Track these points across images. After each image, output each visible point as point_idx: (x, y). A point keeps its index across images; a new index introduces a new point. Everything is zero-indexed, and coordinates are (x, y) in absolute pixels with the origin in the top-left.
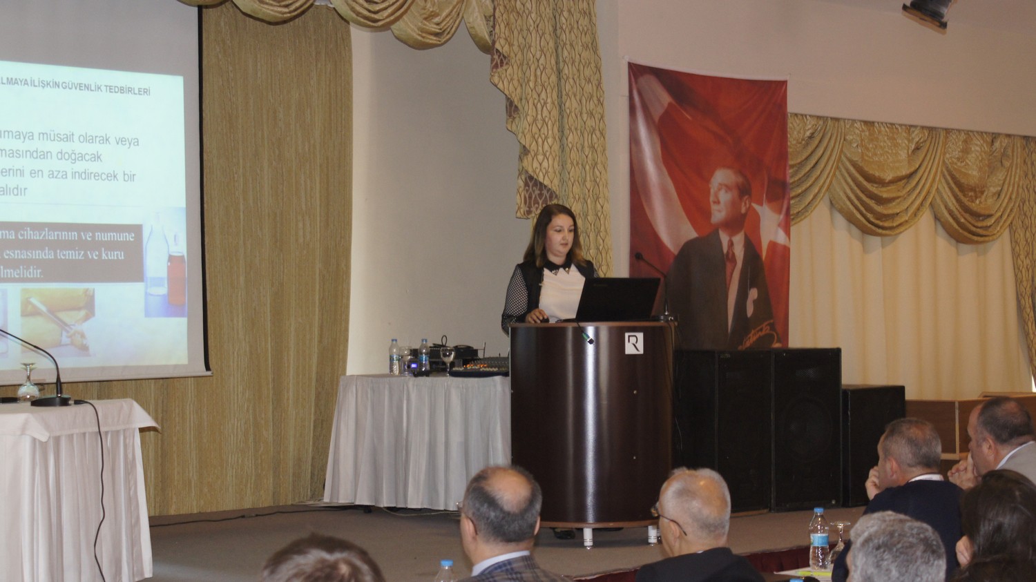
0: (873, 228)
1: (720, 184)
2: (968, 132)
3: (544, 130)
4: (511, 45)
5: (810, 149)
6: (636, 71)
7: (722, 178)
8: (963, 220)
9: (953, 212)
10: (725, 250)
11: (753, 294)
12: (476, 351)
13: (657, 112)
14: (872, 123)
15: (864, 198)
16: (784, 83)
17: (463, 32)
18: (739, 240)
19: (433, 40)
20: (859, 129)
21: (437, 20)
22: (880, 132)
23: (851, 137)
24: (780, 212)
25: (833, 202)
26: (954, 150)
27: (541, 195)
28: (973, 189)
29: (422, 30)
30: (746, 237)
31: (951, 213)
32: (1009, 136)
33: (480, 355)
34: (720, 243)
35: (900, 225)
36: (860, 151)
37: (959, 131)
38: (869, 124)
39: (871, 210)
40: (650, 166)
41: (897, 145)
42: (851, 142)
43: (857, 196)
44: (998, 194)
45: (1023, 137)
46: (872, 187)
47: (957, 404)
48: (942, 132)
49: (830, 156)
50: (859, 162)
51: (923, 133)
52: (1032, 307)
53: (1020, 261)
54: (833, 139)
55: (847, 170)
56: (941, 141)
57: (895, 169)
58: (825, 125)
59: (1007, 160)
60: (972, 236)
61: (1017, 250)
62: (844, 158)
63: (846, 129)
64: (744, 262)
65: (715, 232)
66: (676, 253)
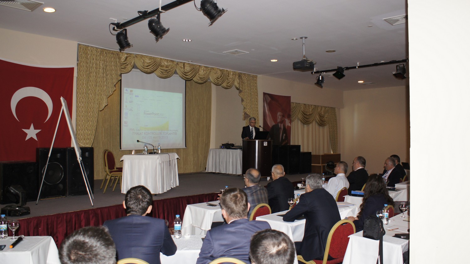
0: (305, 123)
2: (322, 106)
3: (248, 104)
4: (242, 89)
5: (294, 109)
6: (264, 94)
7: (279, 114)
8: (321, 122)
11: (284, 135)
12: (234, 145)
13: (268, 101)
16: (290, 97)
17: (234, 86)
18: (282, 125)
19: (229, 87)
20: (303, 105)
21: (229, 84)
22: (307, 106)
23: (301, 107)
24: (289, 120)
25: (298, 119)
26: (319, 110)
27: (247, 116)
28: (323, 116)
29: (227, 86)
31: (318, 121)
32: (328, 107)
33: (235, 145)
34: (279, 126)
35: (310, 123)
36: (303, 109)
37: (320, 106)
38: (305, 104)
39: (305, 120)
40: (267, 111)
41: (309, 108)
42: (302, 107)
43: (303, 118)
44: (327, 117)
45: (331, 107)
46: (305, 116)
47: (321, 156)
48: (317, 106)
49: (298, 110)
50: (303, 111)
51: (314, 106)
52: (332, 138)
53: (330, 130)
54: (299, 107)
55: (301, 113)
56: (317, 108)
57: (309, 113)
58: (297, 104)
59: (328, 111)
60: (322, 125)
61: (330, 128)
62: (300, 110)
63: (301, 105)
64: (283, 129)
65: (278, 123)
66: (271, 127)
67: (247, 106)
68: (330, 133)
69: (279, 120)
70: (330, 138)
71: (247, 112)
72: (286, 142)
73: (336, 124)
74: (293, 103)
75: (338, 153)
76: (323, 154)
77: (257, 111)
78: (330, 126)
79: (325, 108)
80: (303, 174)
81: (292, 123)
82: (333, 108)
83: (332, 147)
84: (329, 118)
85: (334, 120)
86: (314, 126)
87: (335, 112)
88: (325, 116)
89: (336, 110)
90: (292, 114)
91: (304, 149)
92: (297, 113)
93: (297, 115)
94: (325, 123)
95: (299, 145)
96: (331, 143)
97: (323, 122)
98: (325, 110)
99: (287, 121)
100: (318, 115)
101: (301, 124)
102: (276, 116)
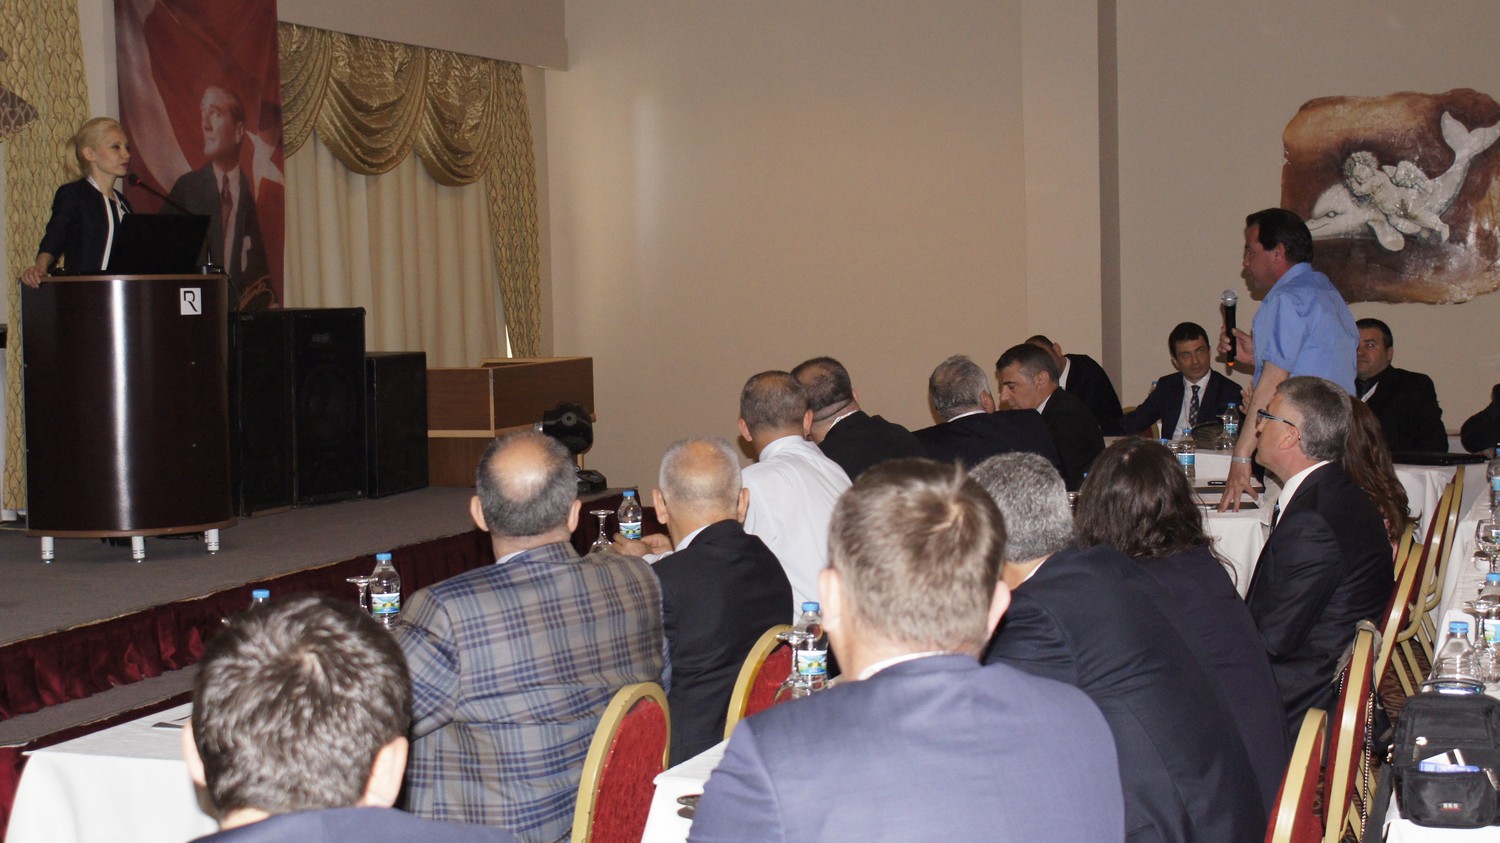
0: (361, 165)
1: (212, 106)
2: (448, 54)
3: (20, 28)
5: (298, 67)
7: (212, 98)
8: (446, 158)
9: (436, 148)
10: (220, 190)
11: (247, 243)
13: (143, 13)
14: (358, 37)
15: (352, 129)
18: (234, 175)
20: (344, 44)
22: (365, 48)
23: (337, 54)
24: (271, 142)
25: (319, 132)
26: (435, 76)
28: (453, 122)
30: (241, 172)
31: (432, 149)
32: (485, 60)
34: (214, 180)
36: (348, 70)
37: (439, 51)
38: (353, 38)
39: (359, 144)
40: (138, 82)
41: (381, 66)
42: (337, 59)
43: (345, 126)
44: (476, 127)
45: (497, 62)
46: (359, 115)
47: (491, 372)
48: (423, 51)
49: (320, 76)
50: (347, 85)
51: (406, 52)
52: (510, 261)
53: (496, 207)
54: (321, 56)
55: (334, 93)
56: (424, 62)
57: (381, 95)
58: (312, 38)
59: (485, 88)
60: (452, 177)
61: (493, 194)
62: (331, 79)
63: (333, 43)
64: (240, 203)
65: (209, 166)
66: (169, 191)
67: (14, 43)
68: (494, 231)
69: (212, 146)
70: (498, 262)
71: (13, 82)
72: (256, 292)
73: (530, 172)
74: (288, 26)
75: (561, 349)
76: (475, 362)
77: (80, 77)
78: (493, 185)
79: (468, 69)
80: (387, 501)
81: (289, 163)
82: (509, 64)
83: (512, 319)
84: (492, 131)
85: (515, 142)
86: (405, 181)
87: (520, 93)
88: (470, 121)
89: (524, 79)
90: (287, 100)
91: (383, 337)
92: (312, 94)
93: (316, 112)
94: (468, 166)
95: (356, 305)
96: (504, 292)
97: (460, 158)
98: (468, 79)
99: (262, 151)
100: (430, 114)
101: (334, 168)
102: (197, 114)
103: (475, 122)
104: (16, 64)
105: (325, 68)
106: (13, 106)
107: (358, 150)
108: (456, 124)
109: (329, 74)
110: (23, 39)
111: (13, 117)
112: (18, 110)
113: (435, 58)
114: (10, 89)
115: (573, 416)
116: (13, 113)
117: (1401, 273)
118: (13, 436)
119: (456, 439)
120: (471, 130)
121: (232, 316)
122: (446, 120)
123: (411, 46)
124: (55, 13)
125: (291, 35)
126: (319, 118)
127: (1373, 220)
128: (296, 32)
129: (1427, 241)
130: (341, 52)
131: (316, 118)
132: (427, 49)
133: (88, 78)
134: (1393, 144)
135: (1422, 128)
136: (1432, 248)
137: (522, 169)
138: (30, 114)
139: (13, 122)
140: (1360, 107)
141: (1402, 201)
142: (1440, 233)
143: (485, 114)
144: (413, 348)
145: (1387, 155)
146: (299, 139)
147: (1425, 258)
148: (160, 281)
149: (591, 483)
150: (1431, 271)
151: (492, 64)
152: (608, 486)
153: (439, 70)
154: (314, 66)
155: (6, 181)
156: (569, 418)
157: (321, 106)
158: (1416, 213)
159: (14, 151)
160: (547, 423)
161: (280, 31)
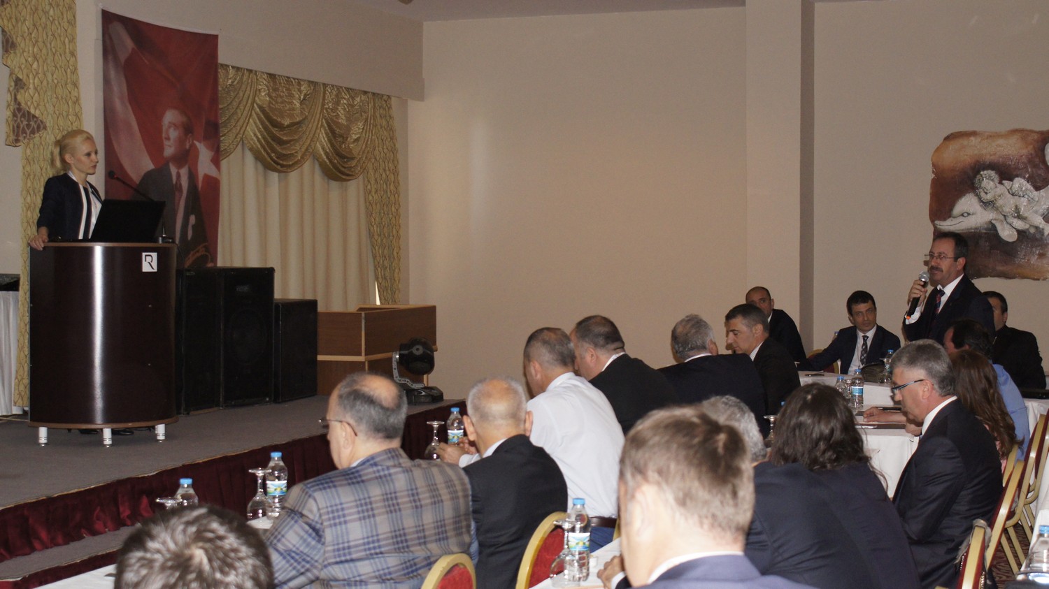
0: (276, 166)
1: (170, 123)
2: (339, 88)
5: (232, 96)
6: (107, 18)
7: (170, 117)
8: (336, 161)
9: (328, 154)
10: (174, 182)
11: (192, 219)
13: (123, 57)
14: (275, 76)
15: (270, 140)
16: (216, 37)
18: (184, 172)
20: (265, 80)
22: (280, 83)
23: (260, 87)
24: (211, 149)
25: (246, 142)
26: (329, 104)
28: (341, 136)
30: (190, 169)
31: (326, 154)
32: (365, 93)
34: (170, 174)
36: (268, 99)
37: (333, 86)
38: (272, 76)
39: (274, 150)
41: (291, 96)
42: (259, 90)
43: (264, 138)
44: (357, 140)
45: (374, 94)
46: (274, 130)
47: (363, 315)
48: (322, 86)
49: (247, 102)
50: (267, 109)
51: (309, 86)
52: (379, 235)
53: (371, 198)
54: (249, 88)
55: (257, 114)
56: (322, 95)
57: (291, 116)
58: (243, 75)
59: (365, 112)
60: (340, 175)
61: (369, 187)
62: (255, 105)
63: (257, 80)
64: (188, 192)
65: (167, 164)
66: (138, 183)
67: (31, 76)
68: (369, 214)
69: (169, 150)
70: (371, 235)
71: (29, 103)
72: (198, 255)
73: (396, 172)
74: (225, 67)
75: (415, 299)
76: (352, 308)
77: (77, 102)
78: (369, 181)
79: (353, 99)
80: (287, 405)
81: (224, 163)
82: (383, 95)
83: (380, 276)
84: (369, 143)
85: (385, 150)
86: (307, 177)
87: (390, 117)
88: (353, 135)
89: (393, 107)
90: (224, 119)
91: (287, 288)
92: (242, 115)
93: (244, 128)
94: (351, 167)
95: (269, 266)
96: (374, 257)
97: (346, 162)
98: (352, 106)
99: (204, 154)
100: (325, 130)
101: (256, 169)
102: (160, 130)
103: (357, 136)
104: (32, 91)
105: (251, 95)
106: (29, 120)
107: (273, 155)
108: (343, 137)
109: (254, 101)
110: (37, 73)
111: (28, 129)
112: (32, 123)
113: (329, 90)
114: (27, 109)
115: (421, 348)
116: (28, 126)
117: (1015, 257)
118: (22, 353)
119: (337, 362)
120: (354, 142)
121: (180, 273)
122: (336, 134)
123: (312, 82)
124: (61, 55)
125: (228, 73)
126: (246, 132)
127: (995, 219)
128: (231, 71)
129: (1034, 234)
130: (263, 85)
131: (244, 133)
132: (324, 84)
133: (82, 101)
134: (1010, 165)
135: (1031, 154)
136: (1037, 240)
137: (390, 170)
138: (41, 126)
139: (28, 132)
140: (987, 138)
141: (1016, 206)
142: (1043, 229)
143: (364, 131)
144: (309, 297)
145: (1006, 173)
146: (231, 146)
147: (1032, 247)
148: (128, 247)
149: (432, 396)
150: (1036, 257)
151: (370, 96)
152: (445, 398)
153: (332, 99)
154: (244, 95)
155: (22, 174)
156: (418, 349)
157: (248, 123)
158: (1026, 215)
159: (28, 151)
160: (403, 352)
161: (219, 70)
